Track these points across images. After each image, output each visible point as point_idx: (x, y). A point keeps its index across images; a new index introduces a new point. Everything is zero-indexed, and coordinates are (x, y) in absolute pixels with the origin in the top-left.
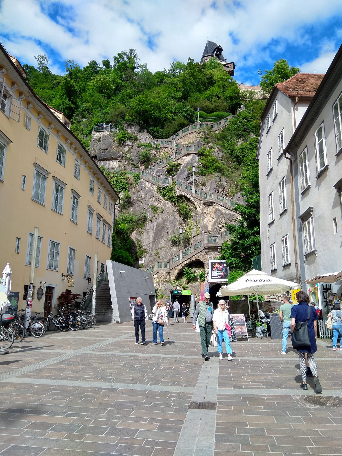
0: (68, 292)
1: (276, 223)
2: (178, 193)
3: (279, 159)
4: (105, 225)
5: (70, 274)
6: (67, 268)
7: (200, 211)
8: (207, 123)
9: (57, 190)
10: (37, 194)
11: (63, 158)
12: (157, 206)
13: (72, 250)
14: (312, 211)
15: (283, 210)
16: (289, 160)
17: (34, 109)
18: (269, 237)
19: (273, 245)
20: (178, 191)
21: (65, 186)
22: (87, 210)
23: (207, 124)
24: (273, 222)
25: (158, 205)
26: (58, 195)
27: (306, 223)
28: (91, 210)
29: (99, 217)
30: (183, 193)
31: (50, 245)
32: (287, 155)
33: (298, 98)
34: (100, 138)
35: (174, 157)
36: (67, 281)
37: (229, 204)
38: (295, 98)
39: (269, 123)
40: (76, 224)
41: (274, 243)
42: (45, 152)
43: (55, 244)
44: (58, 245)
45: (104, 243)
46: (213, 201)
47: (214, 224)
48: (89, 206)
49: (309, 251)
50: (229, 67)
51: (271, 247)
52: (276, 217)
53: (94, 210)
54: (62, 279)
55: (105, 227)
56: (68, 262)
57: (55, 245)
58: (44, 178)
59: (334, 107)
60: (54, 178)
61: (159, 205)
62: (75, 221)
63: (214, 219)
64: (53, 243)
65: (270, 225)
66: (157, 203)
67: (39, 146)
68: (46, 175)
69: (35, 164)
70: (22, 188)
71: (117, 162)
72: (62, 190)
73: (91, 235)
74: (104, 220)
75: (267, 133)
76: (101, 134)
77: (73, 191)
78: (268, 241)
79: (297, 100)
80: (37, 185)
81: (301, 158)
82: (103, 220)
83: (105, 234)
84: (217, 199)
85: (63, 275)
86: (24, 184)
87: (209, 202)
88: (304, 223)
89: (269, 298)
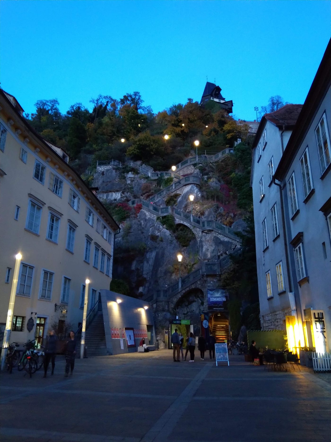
0: (62, 322)
1: (270, 249)
2: (177, 222)
3: (270, 186)
4: (103, 255)
5: (64, 304)
6: (61, 298)
7: (199, 239)
8: (206, 155)
9: (53, 221)
10: (31, 224)
11: (60, 189)
12: (157, 235)
13: (67, 280)
14: (302, 236)
15: (276, 236)
16: (278, 187)
17: (31, 143)
18: (264, 264)
19: (268, 272)
20: (177, 220)
21: (61, 216)
22: (85, 239)
23: (205, 157)
24: (268, 248)
25: (157, 233)
26: (53, 225)
27: (297, 248)
28: (89, 240)
29: (98, 247)
30: (182, 222)
31: (43, 275)
32: (277, 181)
33: (285, 126)
34: (103, 172)
35: (174, 188)
36: (60, 311)
37: (227, 232)
38: (282, 126)
39: (259, 152)
40: (72, 253)
41: (269, 270)
42: (42, 184)
43: (48, 273)
44: (51, 274)
45: (102, 272)
46: (211, 229)
47: (213, 252)
48: (87, 236)
49: (302, 278)
50: (227, 105)
51: (266, 274)
52: (270, 243)
53: (92, 240)
54: (56, 310)
55: (104, 256)
56: (62, 292)
57: (48, 275)
58: (39, 208)
59: (316, 131)
60: (50, 208)
61: (159, 234)
62: (71, 251)
63: (212, 247)
64: (46, 273)
65: (264, 251)
66: (157, 232)
67: (35, 178)
68: (41, 206)
69: (30, 195)
70: (15, 218)
71: (120, 194)
72: (58, 219)
73: (89, 264)
74: (103, 250)
75: (258, 162)
76: (105, 168)
77: (70, 221)
78: (263, 267)
79: (284, 128)
80: (32, 216)
81: (290, 183)
82: (101, 250)
83: (104, 263)
84: (215, 227)
85: (56, 305)
86: (17, 214)
87: (207, 230)
88: (296, 249)
89: (267, 328)
